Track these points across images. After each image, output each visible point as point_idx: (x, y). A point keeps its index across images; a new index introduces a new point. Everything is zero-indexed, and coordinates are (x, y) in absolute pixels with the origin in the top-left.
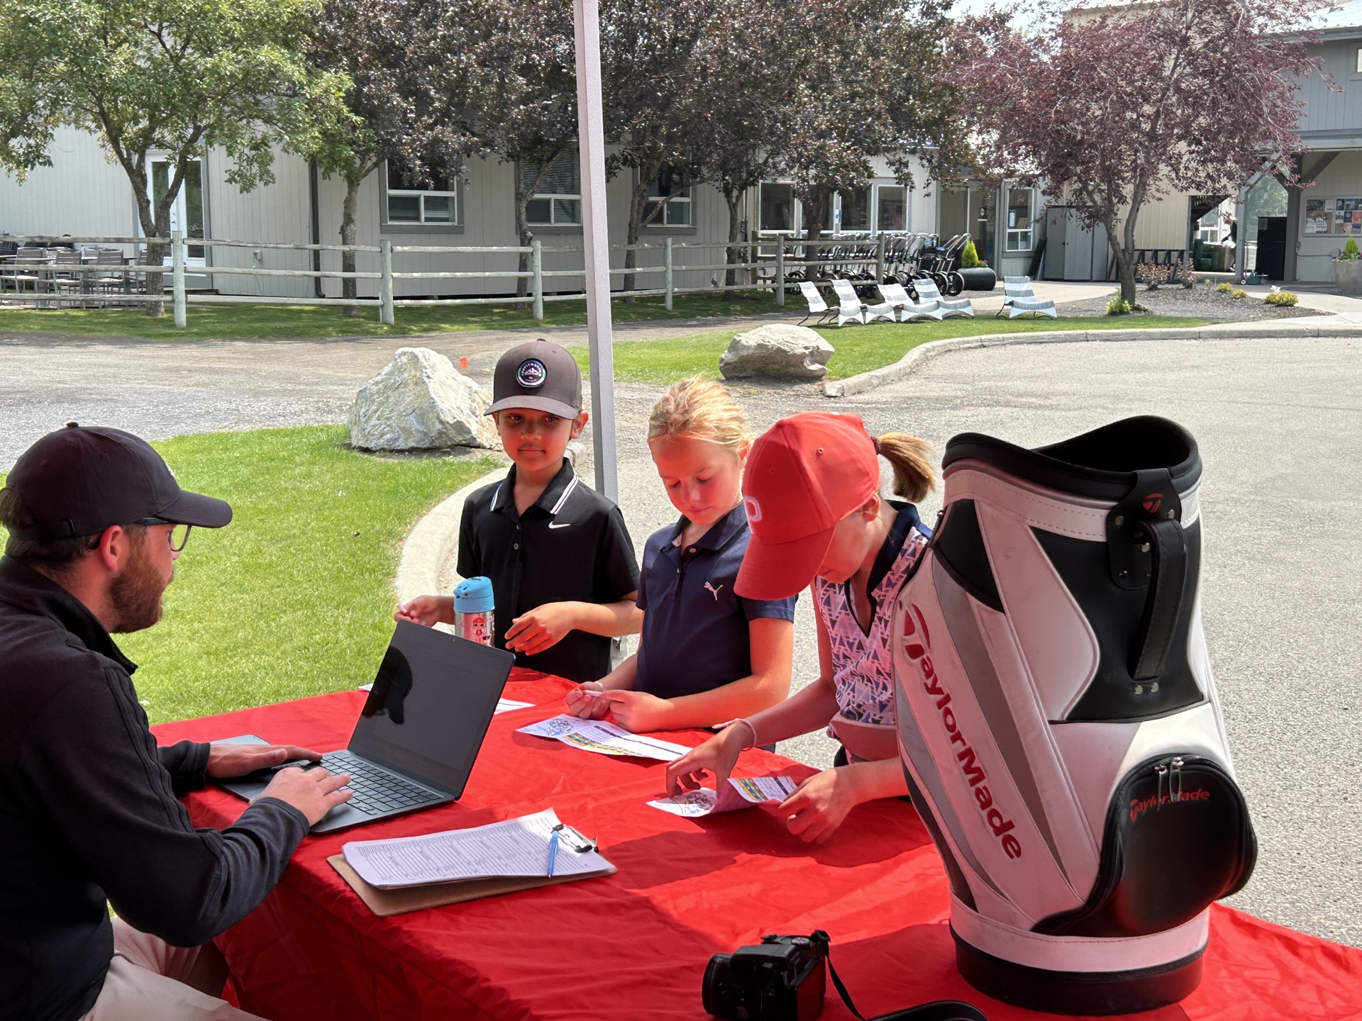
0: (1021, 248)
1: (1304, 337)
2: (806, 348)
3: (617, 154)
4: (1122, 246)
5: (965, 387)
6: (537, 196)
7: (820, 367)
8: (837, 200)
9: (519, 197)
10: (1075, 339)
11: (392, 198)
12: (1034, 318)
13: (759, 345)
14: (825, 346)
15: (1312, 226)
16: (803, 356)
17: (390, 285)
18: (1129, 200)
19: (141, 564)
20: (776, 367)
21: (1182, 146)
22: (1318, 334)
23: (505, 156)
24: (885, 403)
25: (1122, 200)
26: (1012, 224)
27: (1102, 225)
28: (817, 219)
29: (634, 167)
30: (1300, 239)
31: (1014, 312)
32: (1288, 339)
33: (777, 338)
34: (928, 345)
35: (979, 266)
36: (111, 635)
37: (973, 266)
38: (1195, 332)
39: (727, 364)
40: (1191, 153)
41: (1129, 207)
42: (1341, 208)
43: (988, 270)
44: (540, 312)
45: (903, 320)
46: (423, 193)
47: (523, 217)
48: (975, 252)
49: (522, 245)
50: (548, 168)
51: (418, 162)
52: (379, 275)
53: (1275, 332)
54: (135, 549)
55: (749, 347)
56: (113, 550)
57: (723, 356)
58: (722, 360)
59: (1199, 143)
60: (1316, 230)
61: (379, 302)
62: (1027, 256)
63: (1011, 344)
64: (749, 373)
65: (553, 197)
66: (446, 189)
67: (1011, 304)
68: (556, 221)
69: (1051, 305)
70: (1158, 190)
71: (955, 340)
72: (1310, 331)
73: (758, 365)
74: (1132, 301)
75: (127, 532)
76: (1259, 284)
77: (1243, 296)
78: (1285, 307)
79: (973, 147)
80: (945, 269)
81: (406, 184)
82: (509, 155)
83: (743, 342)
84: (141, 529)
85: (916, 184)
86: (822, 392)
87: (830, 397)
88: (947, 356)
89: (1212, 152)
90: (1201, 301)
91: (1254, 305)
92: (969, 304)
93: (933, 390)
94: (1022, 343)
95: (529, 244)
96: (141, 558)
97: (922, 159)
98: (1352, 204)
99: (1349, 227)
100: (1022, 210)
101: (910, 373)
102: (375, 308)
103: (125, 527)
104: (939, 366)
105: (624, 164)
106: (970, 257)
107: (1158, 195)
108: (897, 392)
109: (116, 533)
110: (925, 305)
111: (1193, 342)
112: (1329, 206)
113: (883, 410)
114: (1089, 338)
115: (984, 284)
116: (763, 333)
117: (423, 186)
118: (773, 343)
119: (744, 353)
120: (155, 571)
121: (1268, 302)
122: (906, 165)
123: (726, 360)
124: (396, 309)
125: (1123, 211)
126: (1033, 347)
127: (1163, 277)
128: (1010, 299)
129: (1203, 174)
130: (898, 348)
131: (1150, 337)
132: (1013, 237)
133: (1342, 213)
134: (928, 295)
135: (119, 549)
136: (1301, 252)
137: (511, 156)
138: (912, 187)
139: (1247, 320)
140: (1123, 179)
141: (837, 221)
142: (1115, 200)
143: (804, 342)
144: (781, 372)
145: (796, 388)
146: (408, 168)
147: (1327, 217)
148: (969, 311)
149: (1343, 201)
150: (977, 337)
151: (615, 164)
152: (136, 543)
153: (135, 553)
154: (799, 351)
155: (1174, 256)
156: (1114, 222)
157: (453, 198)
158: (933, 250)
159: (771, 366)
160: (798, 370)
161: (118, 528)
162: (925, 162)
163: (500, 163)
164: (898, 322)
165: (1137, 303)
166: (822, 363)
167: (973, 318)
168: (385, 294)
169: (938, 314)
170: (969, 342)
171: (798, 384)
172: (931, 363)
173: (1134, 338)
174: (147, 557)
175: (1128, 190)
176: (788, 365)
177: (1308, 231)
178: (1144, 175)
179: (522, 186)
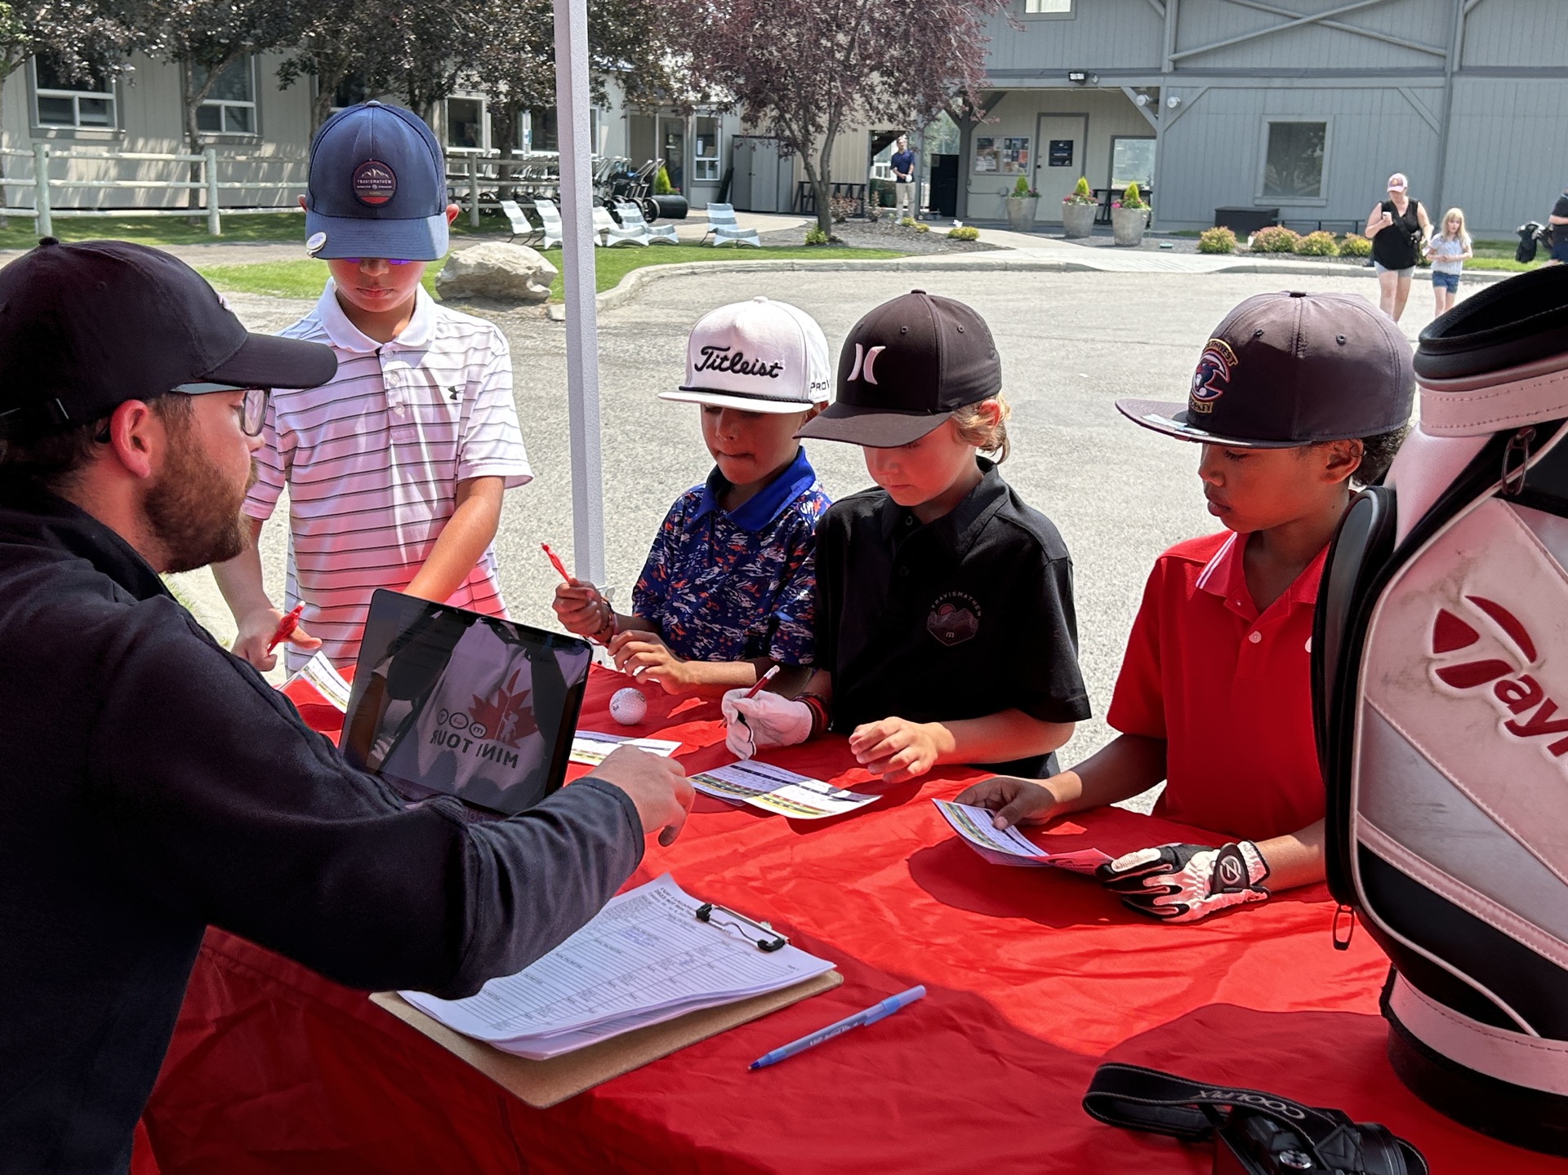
0: (709, 177)
1: (993, 270)
2: (529, 268)
3: (294, 59)
4: (819, 178)
5: (690, 313)
6: (207, 102)
7: (544, 288)
8: (526, 120)
9: (187, 102)
10: (781, 269)
11: (42, 99)
12: (739, 247)
13: (479, 264)
14: (548, 267)
15: (982, 164)
16: (526, 277)
17: (46, 194)
18: (825, 129)
19: (189, 465)
20: (497, 288)
21: (875, 77)
22: (1005, 268)
23: (170, 55)
24: (615, 328)
25: (819, 128)
26: (700, 153)
27: (798, 153)
28: (506, 137)
29: (313, 73)
30: (972, 177)
31: (719, 240)
32: (978, 273)
33: (497, 256)
34: (643, 270)
35: (671, 194)
36: (163, 577)
37: (665, 193)
38: (894, 264)
39: (444, 284)
40: (884, 83)
41: (825, 136)
42: (1008, 147)
43: (681, 198)
44: (217, 228)
45: (609, 244)
46: (77, 95)
47: (194, 123)
48: (666, 179)
49: (193, 153)
50: (218, 70)
51: (76, 57)
52: (33, 182)
53: (966, 265)
54: (176, 439)
55: (467, 266)
56: (138, 443)
57: (439, 274)
58: (438, 279)
59: (890, 74)
60: (985, 168)
61: (34, 213)
62: (715, 185)
63: (722, 272)
64: (469, 293)
65: (223, 103)
66: (103, 90)
67: (715, 231)
68: (227, 130)
69: (754, 233)
70: (852, 121)
71: (667, 266)
72: (999, 265)
73: (478, 286)
74: (828, 232)
75: (159, 411)
76: (935, 219)
77: (926, 230)
78: (967, 241)
79: (666, 70)
80: (640, 196)
81: (63, 81)
82: (176, 55)
83: (462, 260)
84: (183, 403)
85: (613, 105)
86: (548, 316)
87: (557, 321)
88: (661, 282)
89: (904, 84)
90: (888, 234)
91: (936, 239)
92: (672, 230)
93: (658, 316)
94: (731, 271)
95: (200, 153)
96: (187, 452)
97: (617, 78)
98: (1019, 144)
99: (1016, 166)
100: (709, 139)
101: (630, 299)
102: (30, 219)
103: (153, 403)
104: (656, 292)
105: (302, 70)
106: (662, 184)
107: (853, 126)
108: (622, 317)
109: (139, 414)
110: (630, 231)
111: (892, 273)
112: (998, 145)
113: (616, 335)
114: (796, 267)
115: (677, 212)
116: (482, 251)
117: (81, 86)
118: (493, 262)
119: (463, 272)
120: (216, 472)
121: (951, 236)
122: (602, 84)
123: (443, 279)
124: (54, 220)
125: (820, 140)
126: (742, 276)
127: (850, 210)
128: (713, 227)
129: (894, 107)
130: (613, 272)
131: (852, 268)
132: (700, 165)
133: (1010, 152)
134: (631, 220)
135: (148, 441)
136: (971, 189)
137: (179, 55)
138: (609, 108)
139: (936, 253)
140: (819, 108)
141: (526, 141)
142: (811, 129)
143: (525, 262)
144: (503, 293)
145: (519, 309)
146: (64, 63)
147: (996, 155)
148: (673, 237)
149: (1011, 140)
150: (688, 264)
151: (292, 69)
152: (176, 427)
153: (177, 447)
154: (522, 271)
155: (856, 189)
156: (810, 152)
157: (111, 101)
158: (624, 175)
159: (491, 287)
160: (521, 292)
161: (140, 405)
162: (620, 82)
163: (164, 63)
164: (605, 246)
165: (833, 234)
166: (546, 286)
167: (677, 245)
168: (40, 204)
169: (644, 240)
170: (680, 269)
171: (519, 306)
172: (648, 289)
173: (837, 268)
174: (198, 451)
175: (823, 119)
176: (511, 286)
177: (978, 169)
178: (838, 106)
179: (191, 89)
